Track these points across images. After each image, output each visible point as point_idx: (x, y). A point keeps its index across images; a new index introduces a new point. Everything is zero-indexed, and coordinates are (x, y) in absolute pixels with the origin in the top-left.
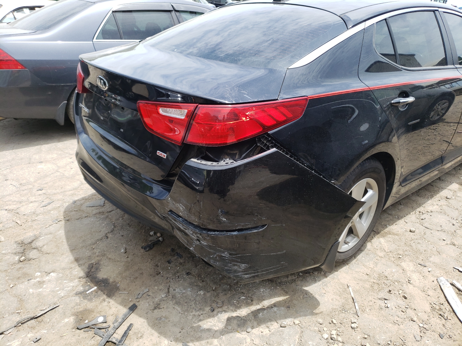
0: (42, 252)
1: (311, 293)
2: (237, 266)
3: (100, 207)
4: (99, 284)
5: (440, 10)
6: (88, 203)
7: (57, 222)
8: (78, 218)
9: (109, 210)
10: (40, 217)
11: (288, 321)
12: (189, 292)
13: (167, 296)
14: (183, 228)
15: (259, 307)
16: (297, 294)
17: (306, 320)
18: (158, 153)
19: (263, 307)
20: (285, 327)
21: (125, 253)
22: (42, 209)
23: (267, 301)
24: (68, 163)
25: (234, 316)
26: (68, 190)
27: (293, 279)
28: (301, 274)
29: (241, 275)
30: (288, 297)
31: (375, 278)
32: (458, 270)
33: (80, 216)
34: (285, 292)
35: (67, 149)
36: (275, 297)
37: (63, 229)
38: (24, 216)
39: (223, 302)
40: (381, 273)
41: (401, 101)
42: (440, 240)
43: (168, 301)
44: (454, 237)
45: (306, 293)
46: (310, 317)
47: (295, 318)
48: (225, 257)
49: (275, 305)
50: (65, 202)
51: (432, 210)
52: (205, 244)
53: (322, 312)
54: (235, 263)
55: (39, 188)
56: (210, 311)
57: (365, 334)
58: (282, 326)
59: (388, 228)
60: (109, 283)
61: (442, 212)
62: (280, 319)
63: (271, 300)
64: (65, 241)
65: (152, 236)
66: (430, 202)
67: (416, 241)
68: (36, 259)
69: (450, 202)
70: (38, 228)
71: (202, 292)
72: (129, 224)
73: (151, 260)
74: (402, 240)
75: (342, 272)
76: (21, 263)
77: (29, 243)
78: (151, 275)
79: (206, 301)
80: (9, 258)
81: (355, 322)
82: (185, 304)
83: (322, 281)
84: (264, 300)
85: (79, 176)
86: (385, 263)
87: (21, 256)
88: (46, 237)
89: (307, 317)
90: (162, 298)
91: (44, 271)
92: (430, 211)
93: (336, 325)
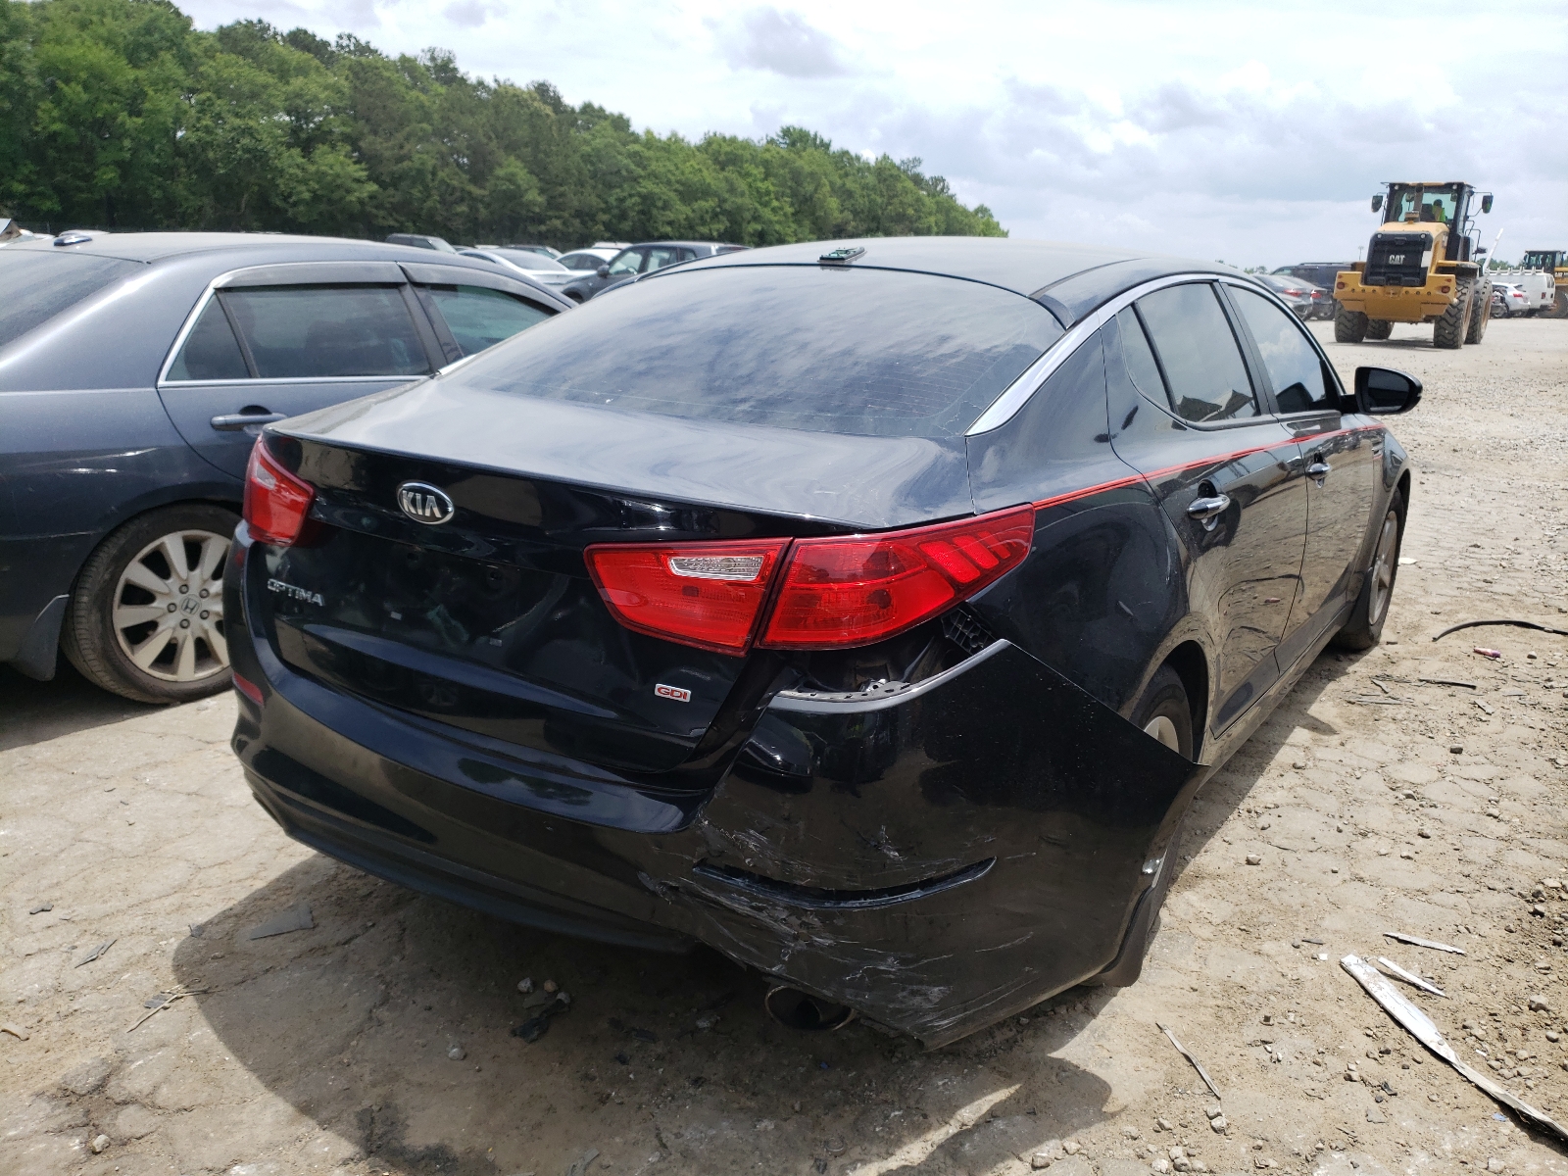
0: (160, 1108)
1: (1075, 1062)
2: (921, 995)
3: (301, 932)
4: (420, 1167)
5: (1222, 279)
6: (253, 926)
7: (166, 1004)
8: (240, 979)
9: (341, 936)
10: (88, 1001)
11: (1047, 1150)
12: (728, 1131)
13: (665, 1159)
14: (752, 907)
15: (952, 1129)
16: (1037, 1075)
17: (1093, 1137)
18: (659, 690)
19: (964, 1128)
20: (1047, 1165)
21: (465, 1057)
22: (83, 971)
23: (968, 1107)
24: (108, 807)
25: (894, 1168)
26: (154, 896)
27: (1006, 1037)
28: (1024, 1020)
29: (931, 1021)
30: (1017, 1086)
31: (1215, 995)
32: (1397, 938)
33: (245, 972)
34: (1005, 1077)
35: (80, 761)
36: (985, 1095)
37: (203, 1022)
38: (22, 1005)
39: (842, 1139)
40: (1226, 979)
41: (1209, 506)
42: (1325, 873)
43: (675, 1170)
44: (1352, 861)
45: (1062, 1066)
46: (1101, 1125)
47: (1062, 1137)
48: (890, 972)
49: (993, 1115)
50: (163, 937)
51: (1279, 803)
52: (828, 942)
53: (1126, 1107)
54: (915, 987)
55: (35, 905)
56: (814, 1170)
57: (1254, 1138)
58: (1038, 1164)
59: (1191, 863)
60: (455, 1160)
61: (1299, 804)
62: (1026, 1148)
63: (976, 1103)
64: (229, 1057)
65: (528, 992)
66: (1261, 782)
67: (1272, 885)
68: (147, 1135)
69: (1309, 776)
70: (101, 1038)
71: (767, 1124)
72: (432, 970)
73: (561, 1064)
74: (1239, 887)
75: (1127, 996)
76: (98, 1158)
77: (94, 1090)
78: (582, 1108)
79: (792, 1145)
80: (46, 1150)
81: (1219, 1114)
82: (734, 1168)
83: (1089, 1026)
84: (958, 1107)
85: (174, 845)
86: (1225, 953)
87: (86, 1136)
88: (151, 1057)
89: (1093, 1129)
90: (653, 1164)
91: (200, 1168)
92: (1272, 806)
93: (1174, 1131)
